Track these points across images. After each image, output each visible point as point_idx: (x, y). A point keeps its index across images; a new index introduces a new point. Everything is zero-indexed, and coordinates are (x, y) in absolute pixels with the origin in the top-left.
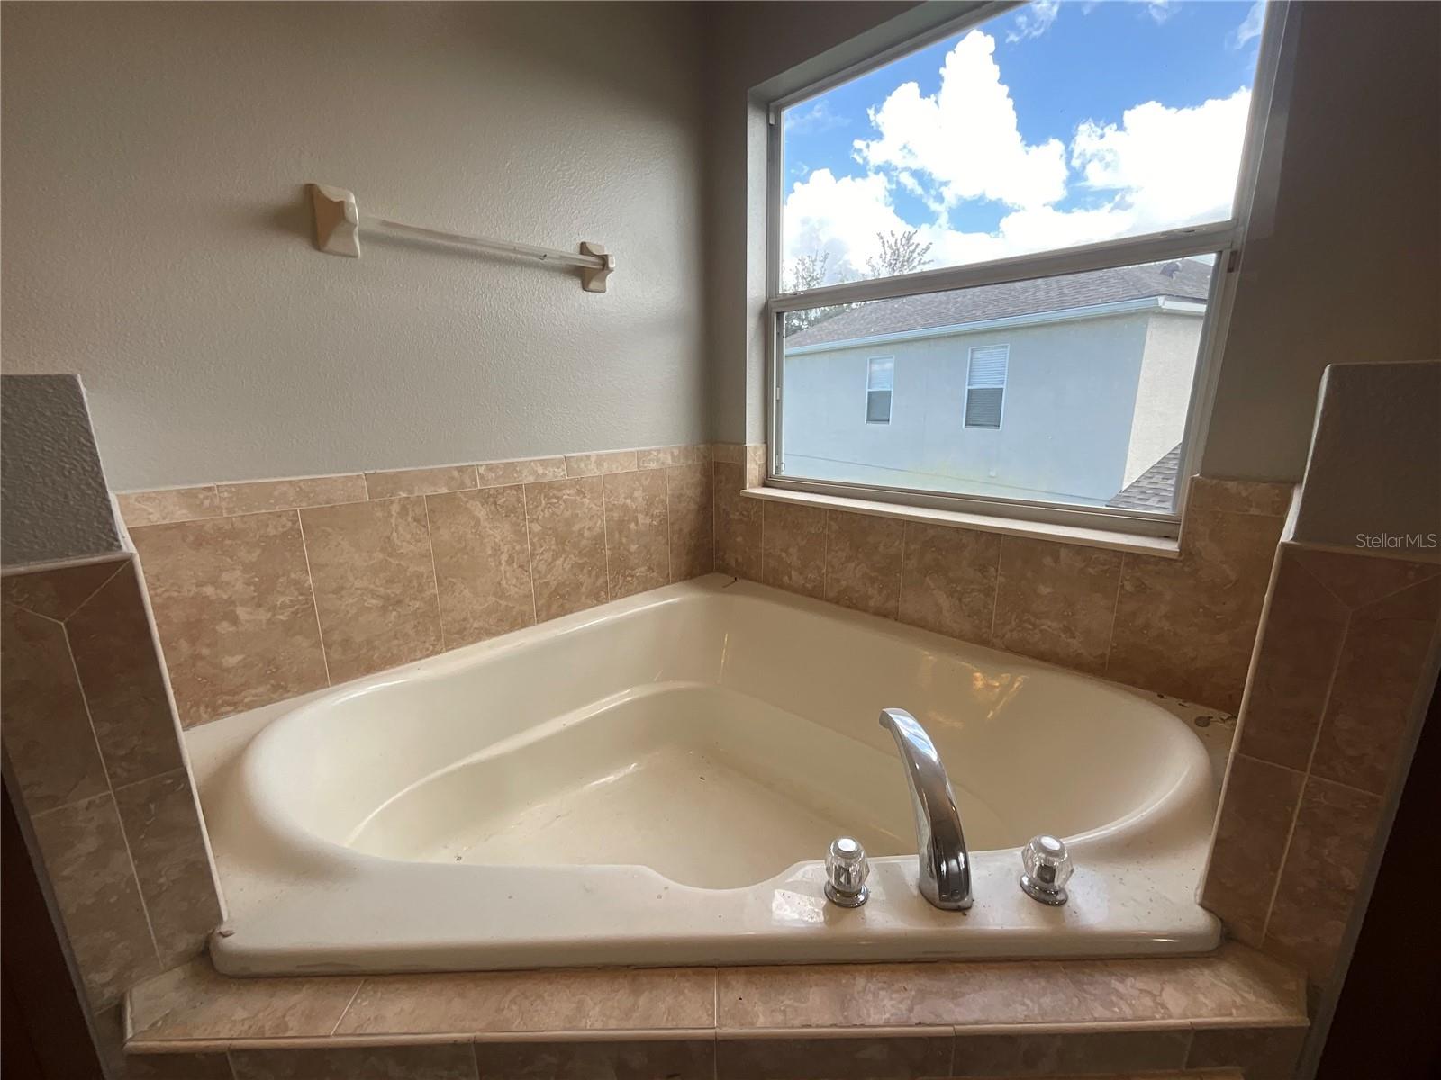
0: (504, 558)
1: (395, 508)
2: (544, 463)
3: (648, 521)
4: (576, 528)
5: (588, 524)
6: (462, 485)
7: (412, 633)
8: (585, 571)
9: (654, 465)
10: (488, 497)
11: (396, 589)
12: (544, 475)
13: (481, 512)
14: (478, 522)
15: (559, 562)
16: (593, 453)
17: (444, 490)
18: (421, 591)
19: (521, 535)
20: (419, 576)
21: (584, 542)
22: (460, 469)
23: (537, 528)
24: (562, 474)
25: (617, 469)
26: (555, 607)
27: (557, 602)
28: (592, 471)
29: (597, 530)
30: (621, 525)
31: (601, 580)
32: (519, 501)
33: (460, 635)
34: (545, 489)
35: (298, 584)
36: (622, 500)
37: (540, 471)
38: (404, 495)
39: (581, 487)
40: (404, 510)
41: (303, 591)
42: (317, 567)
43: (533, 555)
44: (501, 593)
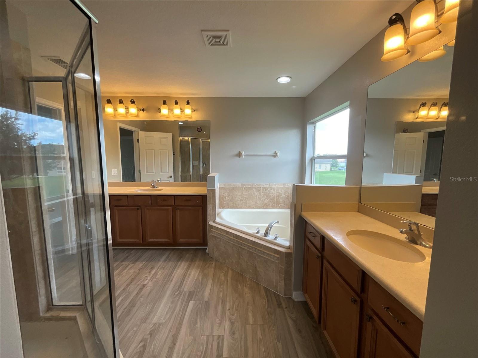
0: (257, 197)
1: (244, 188)
2: (265, 184)
3: (285, 196)
4: (270, 195)
5: (272, 194)
6: (252, 186)
7: (243, 205)
8: (271, 202)
9: (287, 186)
10: (255, 188)
11: (242, 199)
12: (265, 186)
13: (255, 190)
14: (254, 192)
15: (266, 200)
16: (274, 183)
17: (250, 187)
18: (245, 199)
19: (260, 195)
20: (245, 197)
21: (271, 197)
22: (252, 184)
23: (263, 194)
24: (268, 186)
25: (278, 186)
26: (265, 207)
27: (265, 206)
28: (274, 186)
29: (274, 196)
30: (279, 196)
31: (274, 204)
32: (260, 189)
33: (249, 207)
34: (265, 188)
35: (232, 195)
36: (279, 192)
37: (264, 185)
38: (245, 187)
39: (271, 188)
40: (244, 189)
41: (232, 197)
42: (234, 194)
43: (262, 198)
44: (256, 203)
